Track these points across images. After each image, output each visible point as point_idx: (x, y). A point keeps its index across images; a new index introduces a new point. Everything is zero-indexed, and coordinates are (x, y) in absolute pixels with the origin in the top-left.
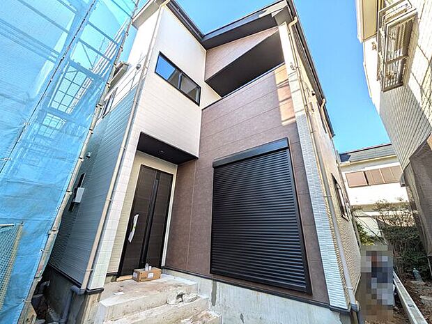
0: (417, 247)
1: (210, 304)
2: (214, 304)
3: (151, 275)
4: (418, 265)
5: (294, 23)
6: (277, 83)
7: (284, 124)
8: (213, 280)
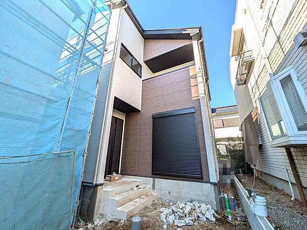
0: (242, 159)
1: (152, 189)
2: (154, 189)
3: (117, 178)
4: (241, 167)
5: (200, 41)
6: (190, 75)
7: (193, 99)
8: (153, 178)
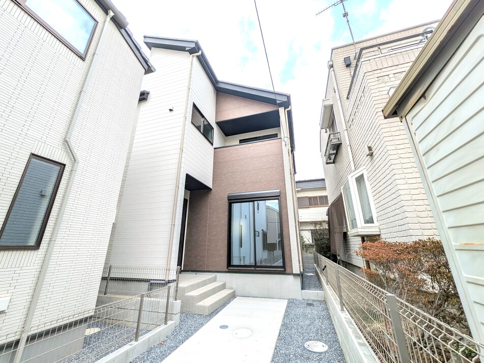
5: (288, 109)
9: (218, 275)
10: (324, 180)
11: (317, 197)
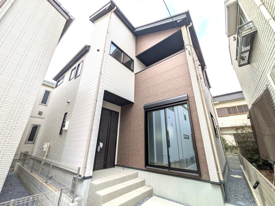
5: (189, 26)
9: (140, 172)
10: (242, 92)
11: (235, 107)
